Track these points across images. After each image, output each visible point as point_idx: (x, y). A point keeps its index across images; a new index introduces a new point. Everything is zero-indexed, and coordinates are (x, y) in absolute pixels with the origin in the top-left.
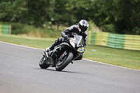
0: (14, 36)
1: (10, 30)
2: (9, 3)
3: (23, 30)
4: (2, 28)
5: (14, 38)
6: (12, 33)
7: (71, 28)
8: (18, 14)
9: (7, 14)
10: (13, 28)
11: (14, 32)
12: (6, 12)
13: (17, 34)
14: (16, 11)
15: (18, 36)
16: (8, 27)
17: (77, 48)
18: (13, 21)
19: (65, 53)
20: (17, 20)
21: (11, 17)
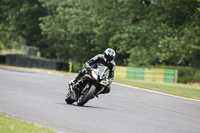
0: (181, 85)
1: (176, 77)
2: (176, 38)
3: (195, 77)
4: (165, 74)
5: (181, 88)
6: (178, 82)
7: (96, 58)
8: (187, 54)
9: (172, 54)
10: (181, 75)
11: (182, 79)
12: (171, 52)
13: (185, 82)
14: (185, 51)
15: (187, 86)
16: (174, 72)
17: (100, 80)
18: (180, 65)
19: (87, 86)
20: (186, 63)
21: (177, 59)
